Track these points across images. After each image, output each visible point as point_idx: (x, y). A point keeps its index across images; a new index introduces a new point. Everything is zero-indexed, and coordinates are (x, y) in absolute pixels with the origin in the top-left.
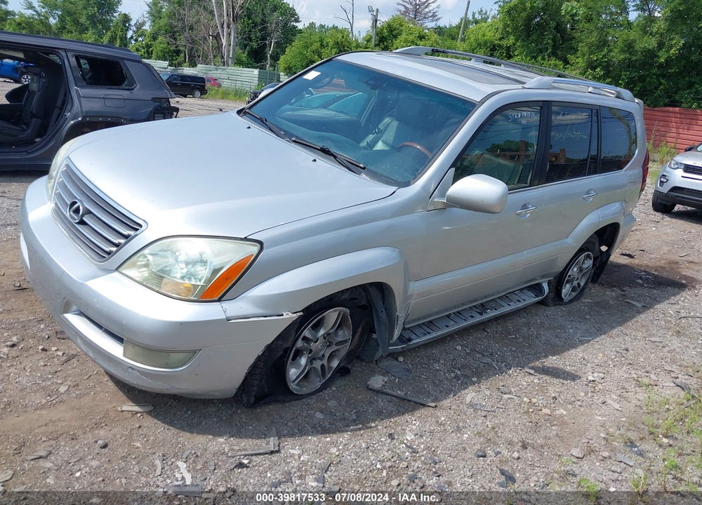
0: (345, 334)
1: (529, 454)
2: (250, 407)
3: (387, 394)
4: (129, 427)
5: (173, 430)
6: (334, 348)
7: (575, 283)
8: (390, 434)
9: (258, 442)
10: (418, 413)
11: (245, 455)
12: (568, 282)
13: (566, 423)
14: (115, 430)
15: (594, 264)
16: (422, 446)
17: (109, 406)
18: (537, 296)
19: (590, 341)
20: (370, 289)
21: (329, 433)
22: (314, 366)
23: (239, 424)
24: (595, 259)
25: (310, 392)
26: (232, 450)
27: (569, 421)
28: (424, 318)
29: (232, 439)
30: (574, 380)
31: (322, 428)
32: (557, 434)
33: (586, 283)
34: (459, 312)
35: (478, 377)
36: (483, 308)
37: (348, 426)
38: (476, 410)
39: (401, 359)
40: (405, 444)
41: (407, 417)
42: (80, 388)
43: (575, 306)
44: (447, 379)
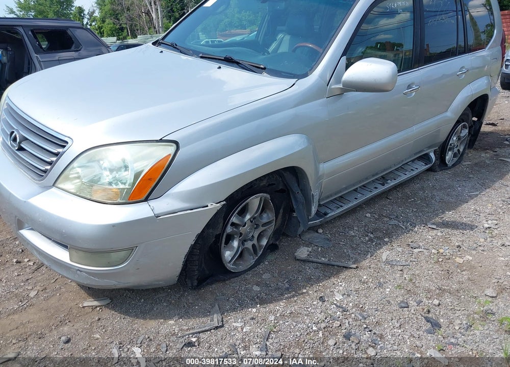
0: (268, 216)
1: (448, 299)
2: (195, 289)
3: (313, 262)
4: (90, 321)
5: (128, 319)
6: (261, 229)
7: (456, 150)
8: (321, 297)
9: (205, 319)
10: (342, 276)
11: (193, 334)
12: (449, 150)
13: (474, 267)
14: (77, 326)
15: (469, 133)
16: (351, 304)
17: (73, 304)
18: (426, 164)
19: (477, 195)
20: (285, 174)
21: (267, 303)
22: (246, 246)
23: (186, 306)
24: (470, 128)
25: (246, 268)
26: (181, 330)
27: (476, 265)
28: (336, 194)
29: (181, 320)
30: (472, 229)
31: (260, 300)
32: (469, 278)
33: (464, 149)
34: (364, 186)
35: (389, 238)
36: (384, 180)
37: (282, 295)
38: (392, 266)
39: (320, 231)
40: (335, 304)
41: (333, 280)
42: (47, 291)
43: (458, 169)
44: (362, 242)
